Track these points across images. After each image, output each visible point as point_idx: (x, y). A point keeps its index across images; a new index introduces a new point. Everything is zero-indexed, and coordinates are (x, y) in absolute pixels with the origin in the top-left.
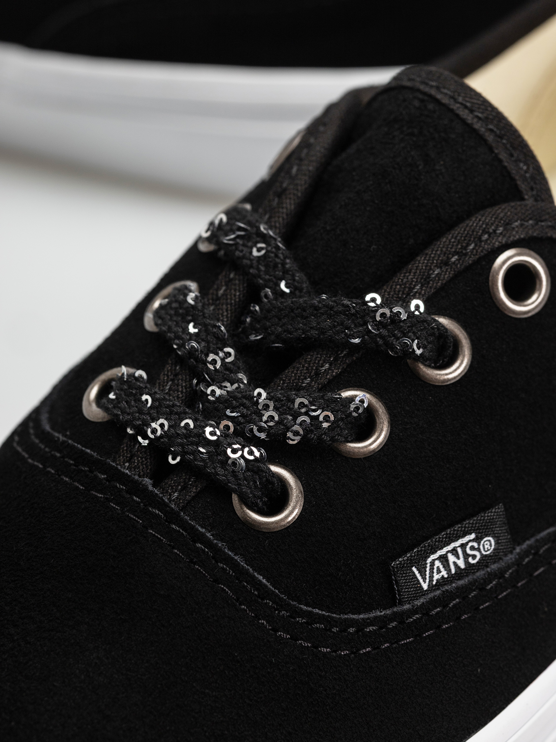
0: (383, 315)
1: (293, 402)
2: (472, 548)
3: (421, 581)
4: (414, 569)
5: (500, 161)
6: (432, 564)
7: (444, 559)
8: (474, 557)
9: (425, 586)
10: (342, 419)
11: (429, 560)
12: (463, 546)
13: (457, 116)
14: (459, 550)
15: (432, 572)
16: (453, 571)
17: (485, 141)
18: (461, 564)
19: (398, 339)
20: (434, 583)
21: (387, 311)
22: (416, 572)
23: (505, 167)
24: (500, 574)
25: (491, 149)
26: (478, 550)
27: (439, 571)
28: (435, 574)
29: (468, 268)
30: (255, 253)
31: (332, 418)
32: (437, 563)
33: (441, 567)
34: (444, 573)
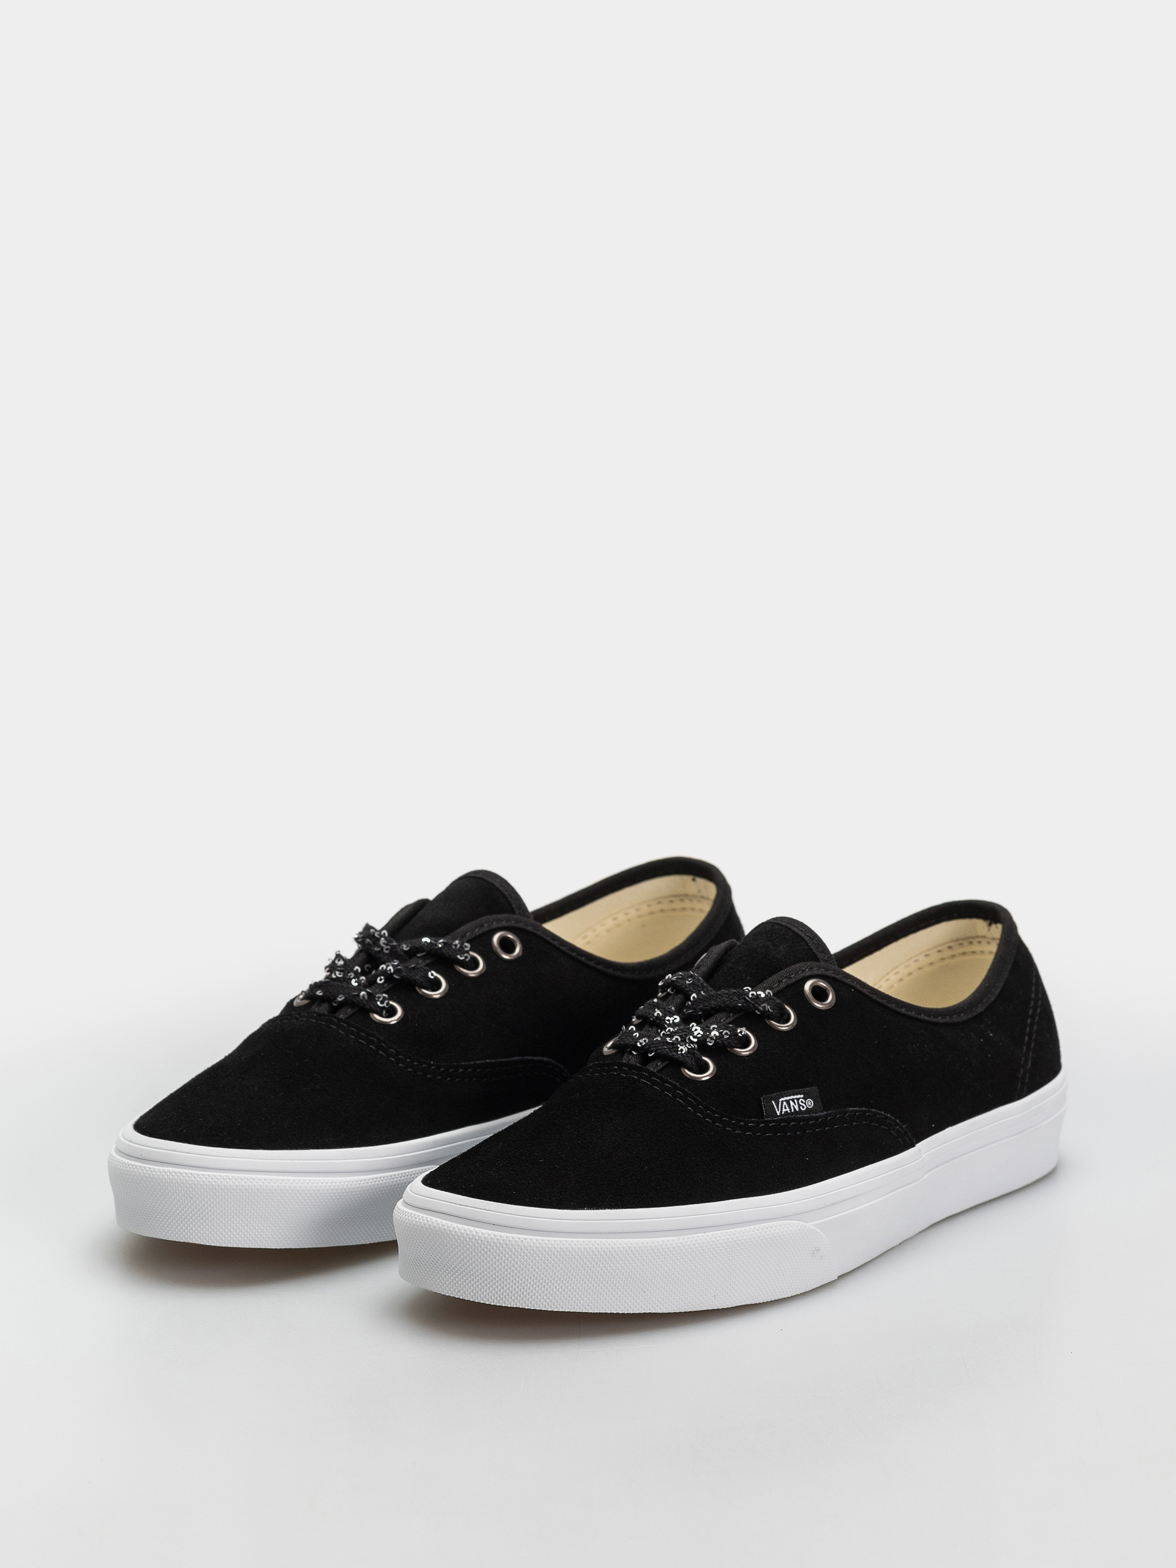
0: (752, 995)
1: (710, 1027)
2: (802, 1102)
3: (776, 1109)
4: (773, 1102)
5: (812, 949)
6: (782, 1102)
7: (788, 1102)
8: (803, 1107)
9: (778, 1114)
10: (733, 1035)
11: (780, 1100)
12: (798, 1099)
13: (790, 929)
14: (796, 1101)
15: (782, 1107)
16: (793, 1111)
17: (804, 940)
18: (797, 1107)
19: (760, 1005)
20: (783, 1113)
21: (754, 993)
22: (774, 1104)
23: (814, 953)
24: (817, 1118)
25: (807, 943)
26: (805, 1103)
27: (785, 1108)
28: (783, 1108)
29: (793, 984)
30: (687, 982)
31: (729, 1033)
32: (785, 1103)
33: (787, 1106)
34: (788, 1109)
